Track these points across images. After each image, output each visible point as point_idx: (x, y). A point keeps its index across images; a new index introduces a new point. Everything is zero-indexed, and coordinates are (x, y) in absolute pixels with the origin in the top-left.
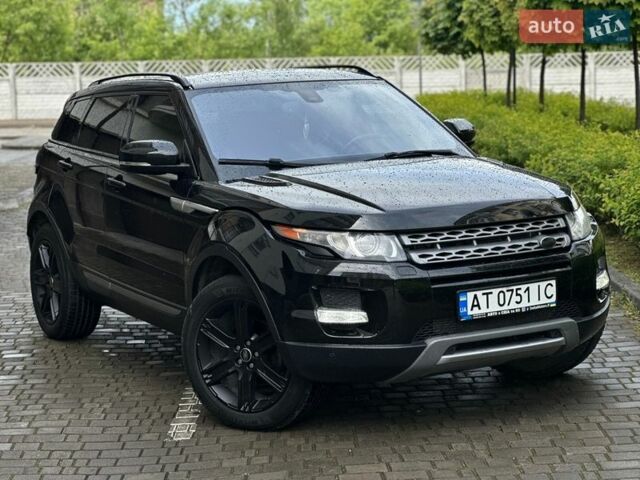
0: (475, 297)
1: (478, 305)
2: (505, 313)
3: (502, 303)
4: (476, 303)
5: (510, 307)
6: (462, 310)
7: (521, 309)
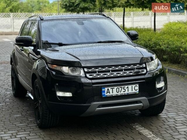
0: (108, 89)
1: (109, 92)
2: (119, 95)
3: (118, 91)
4: (108, 91)
5: (121, 93)
6: (103, 94)
7: (125, 94)
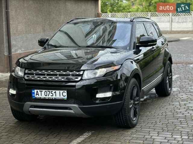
0: (37, 91)
3: (46, 95)
4: (37, 94)
5: (49, 97)
6: (33, 95)
7: (52, 98)
